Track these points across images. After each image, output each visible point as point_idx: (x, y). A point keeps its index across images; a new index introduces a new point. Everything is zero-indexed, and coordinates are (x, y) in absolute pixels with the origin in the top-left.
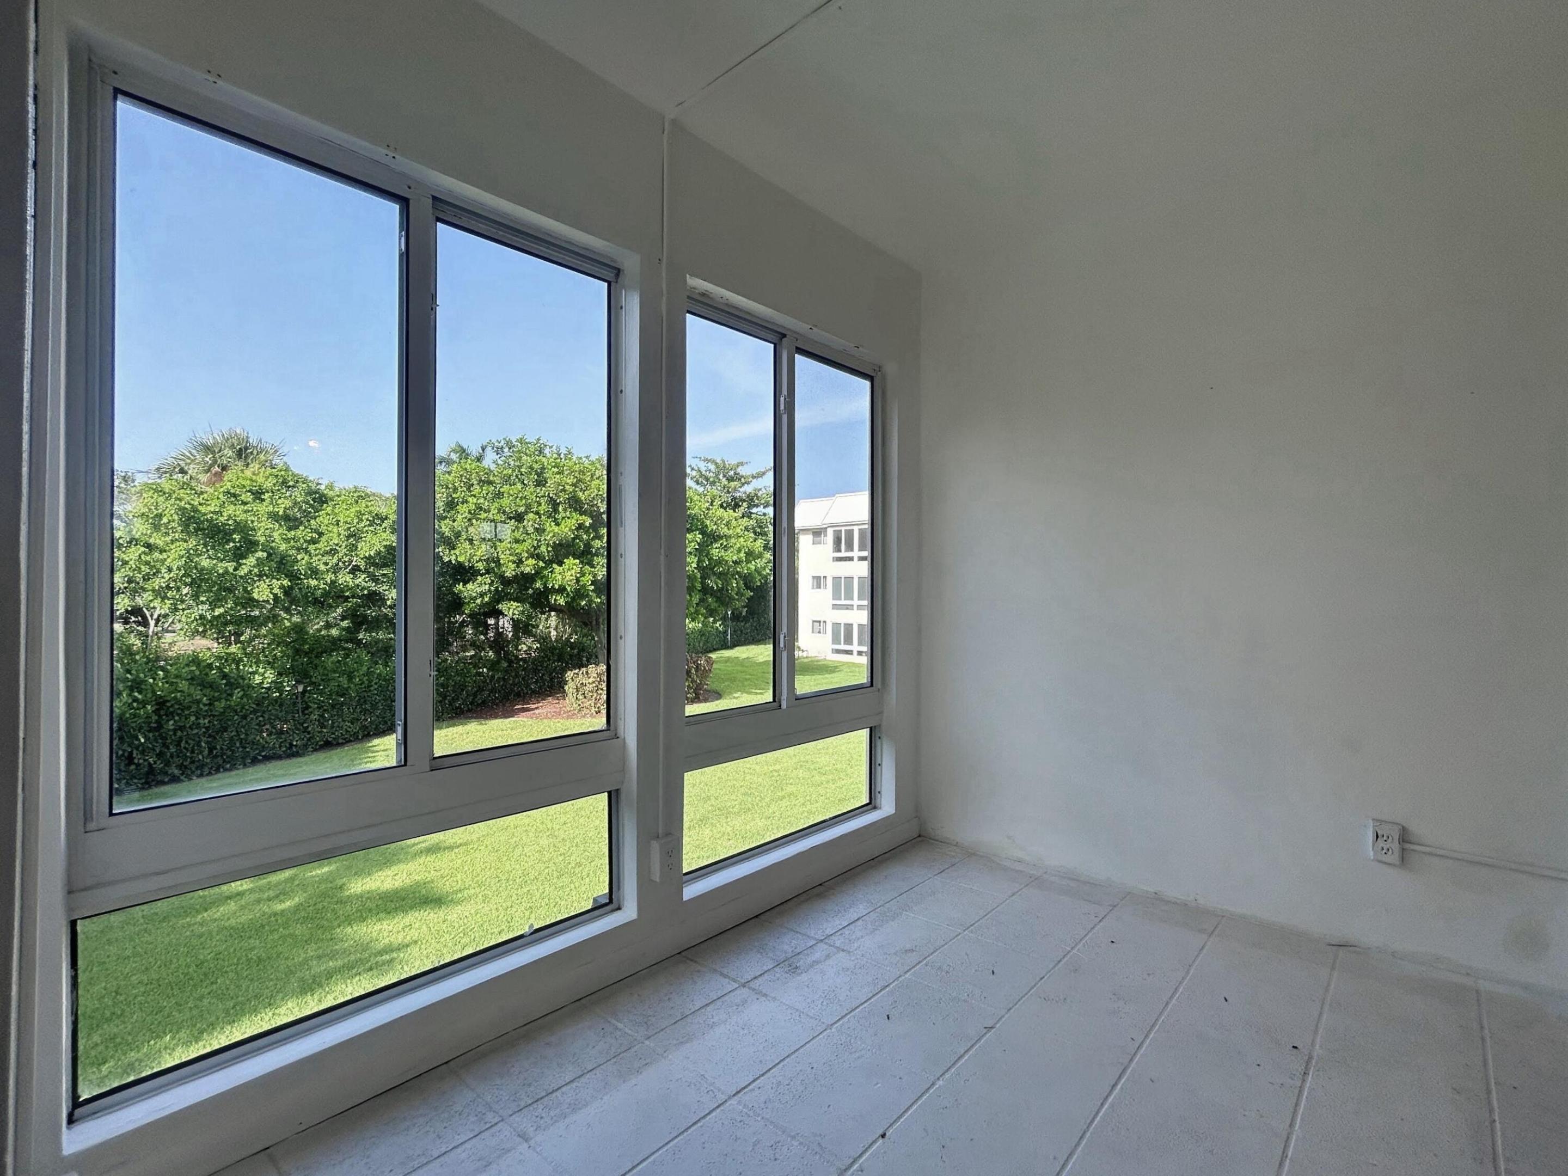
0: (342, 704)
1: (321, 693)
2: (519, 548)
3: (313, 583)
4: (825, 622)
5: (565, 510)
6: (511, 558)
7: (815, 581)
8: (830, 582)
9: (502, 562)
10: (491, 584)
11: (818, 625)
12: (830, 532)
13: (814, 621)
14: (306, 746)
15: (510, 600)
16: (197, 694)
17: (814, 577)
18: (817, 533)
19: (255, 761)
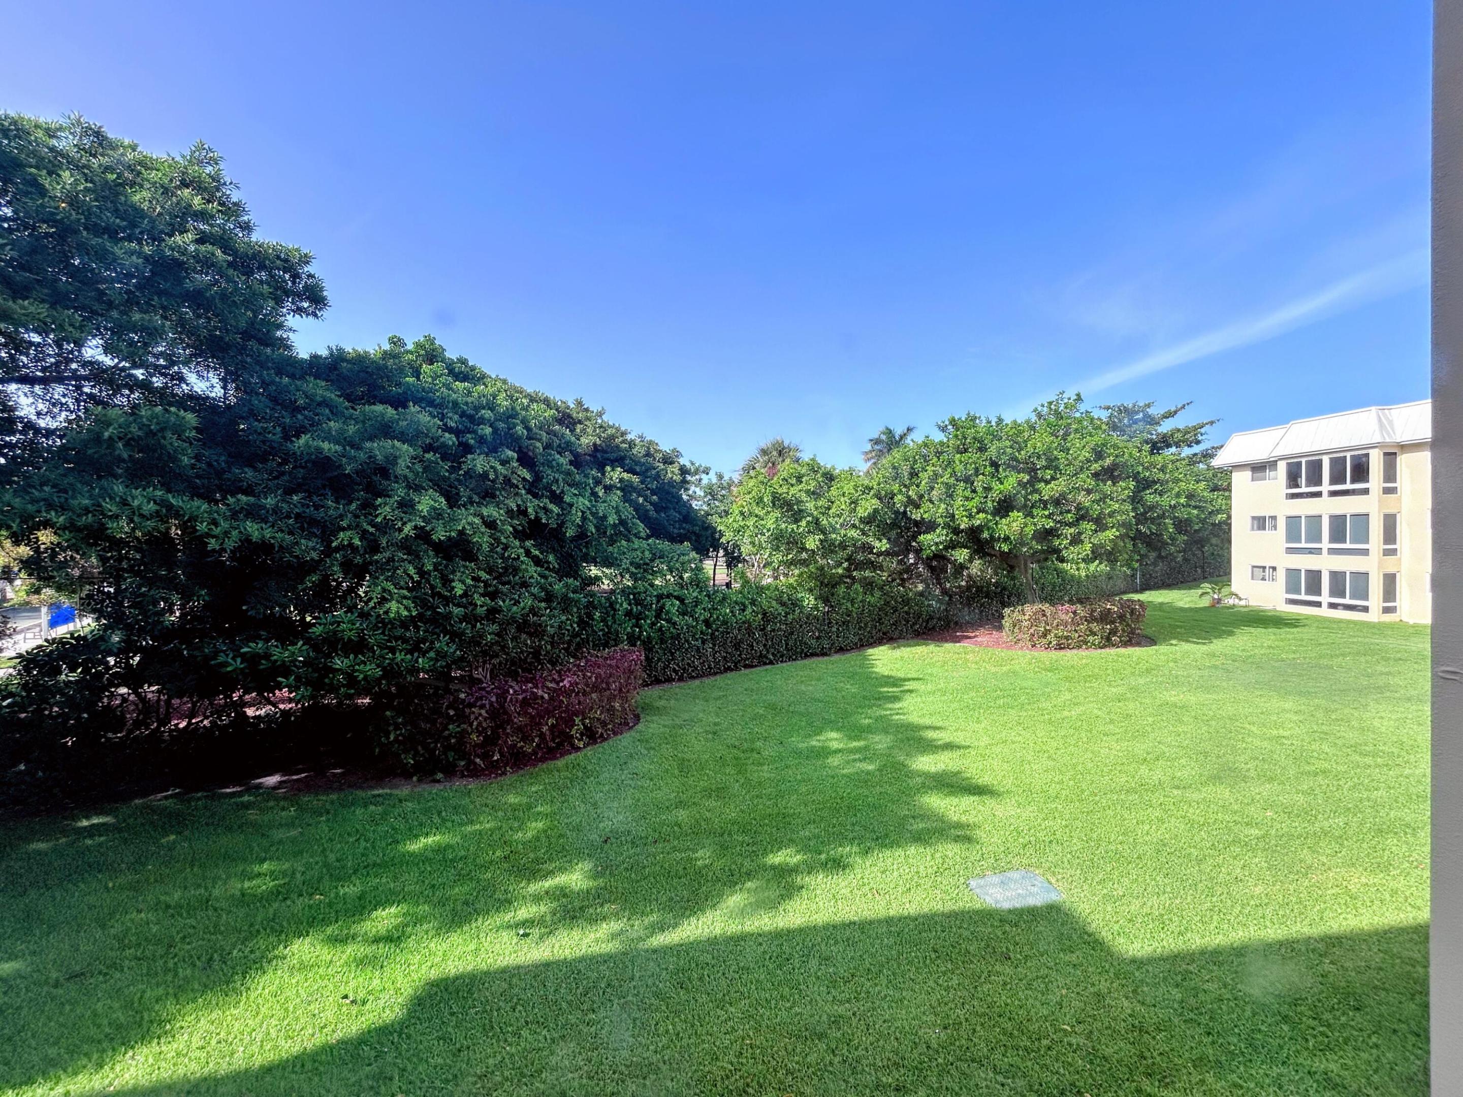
0: (849, 622)
1: (837, 614)
2: (969, 505)
3: (834, 536)
4: (1274, 569)
5: (1004, 470)
6: (964, 513)
7: (1256, 522)
8: (1282, 524)
9: (957, 517)
10: (947, 535)
11: (1262, 572)
12: (1282, 466)
13: (1254, 567)
14: (830, 649)
15: (961, 547)
16: (780, 609)
17: (1254, 518)
18: (1259, 468)
19: (806, 656)
